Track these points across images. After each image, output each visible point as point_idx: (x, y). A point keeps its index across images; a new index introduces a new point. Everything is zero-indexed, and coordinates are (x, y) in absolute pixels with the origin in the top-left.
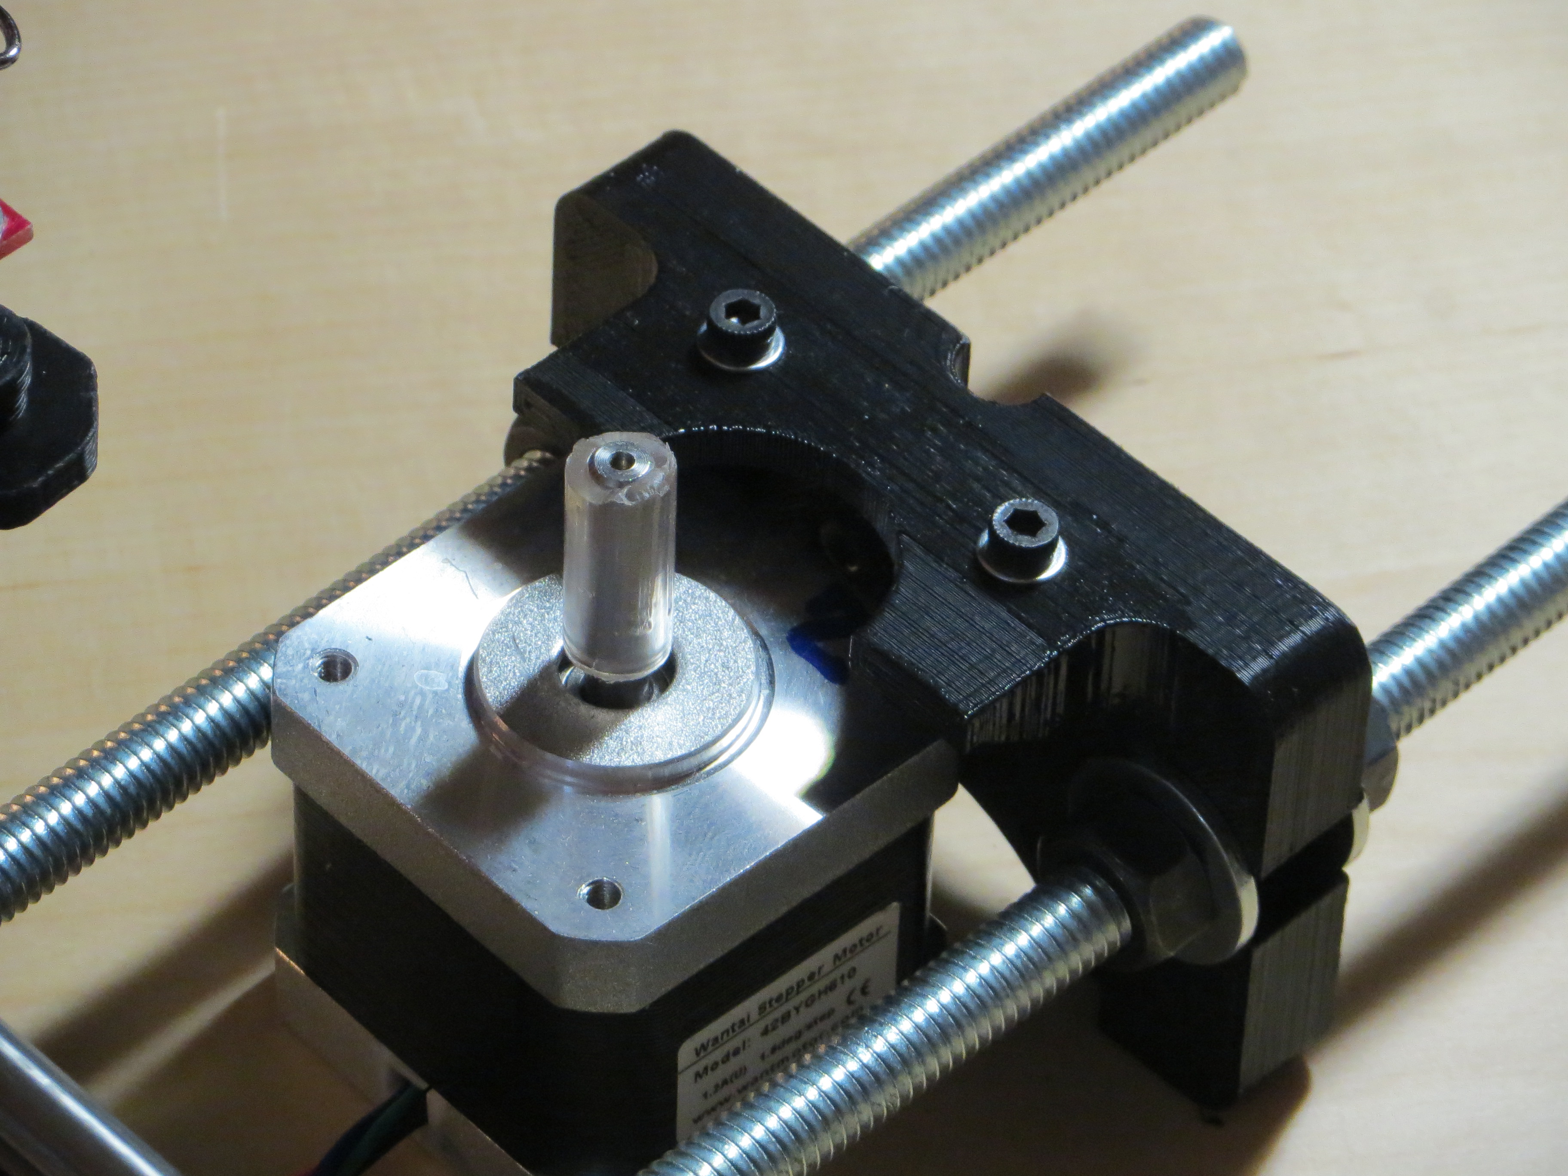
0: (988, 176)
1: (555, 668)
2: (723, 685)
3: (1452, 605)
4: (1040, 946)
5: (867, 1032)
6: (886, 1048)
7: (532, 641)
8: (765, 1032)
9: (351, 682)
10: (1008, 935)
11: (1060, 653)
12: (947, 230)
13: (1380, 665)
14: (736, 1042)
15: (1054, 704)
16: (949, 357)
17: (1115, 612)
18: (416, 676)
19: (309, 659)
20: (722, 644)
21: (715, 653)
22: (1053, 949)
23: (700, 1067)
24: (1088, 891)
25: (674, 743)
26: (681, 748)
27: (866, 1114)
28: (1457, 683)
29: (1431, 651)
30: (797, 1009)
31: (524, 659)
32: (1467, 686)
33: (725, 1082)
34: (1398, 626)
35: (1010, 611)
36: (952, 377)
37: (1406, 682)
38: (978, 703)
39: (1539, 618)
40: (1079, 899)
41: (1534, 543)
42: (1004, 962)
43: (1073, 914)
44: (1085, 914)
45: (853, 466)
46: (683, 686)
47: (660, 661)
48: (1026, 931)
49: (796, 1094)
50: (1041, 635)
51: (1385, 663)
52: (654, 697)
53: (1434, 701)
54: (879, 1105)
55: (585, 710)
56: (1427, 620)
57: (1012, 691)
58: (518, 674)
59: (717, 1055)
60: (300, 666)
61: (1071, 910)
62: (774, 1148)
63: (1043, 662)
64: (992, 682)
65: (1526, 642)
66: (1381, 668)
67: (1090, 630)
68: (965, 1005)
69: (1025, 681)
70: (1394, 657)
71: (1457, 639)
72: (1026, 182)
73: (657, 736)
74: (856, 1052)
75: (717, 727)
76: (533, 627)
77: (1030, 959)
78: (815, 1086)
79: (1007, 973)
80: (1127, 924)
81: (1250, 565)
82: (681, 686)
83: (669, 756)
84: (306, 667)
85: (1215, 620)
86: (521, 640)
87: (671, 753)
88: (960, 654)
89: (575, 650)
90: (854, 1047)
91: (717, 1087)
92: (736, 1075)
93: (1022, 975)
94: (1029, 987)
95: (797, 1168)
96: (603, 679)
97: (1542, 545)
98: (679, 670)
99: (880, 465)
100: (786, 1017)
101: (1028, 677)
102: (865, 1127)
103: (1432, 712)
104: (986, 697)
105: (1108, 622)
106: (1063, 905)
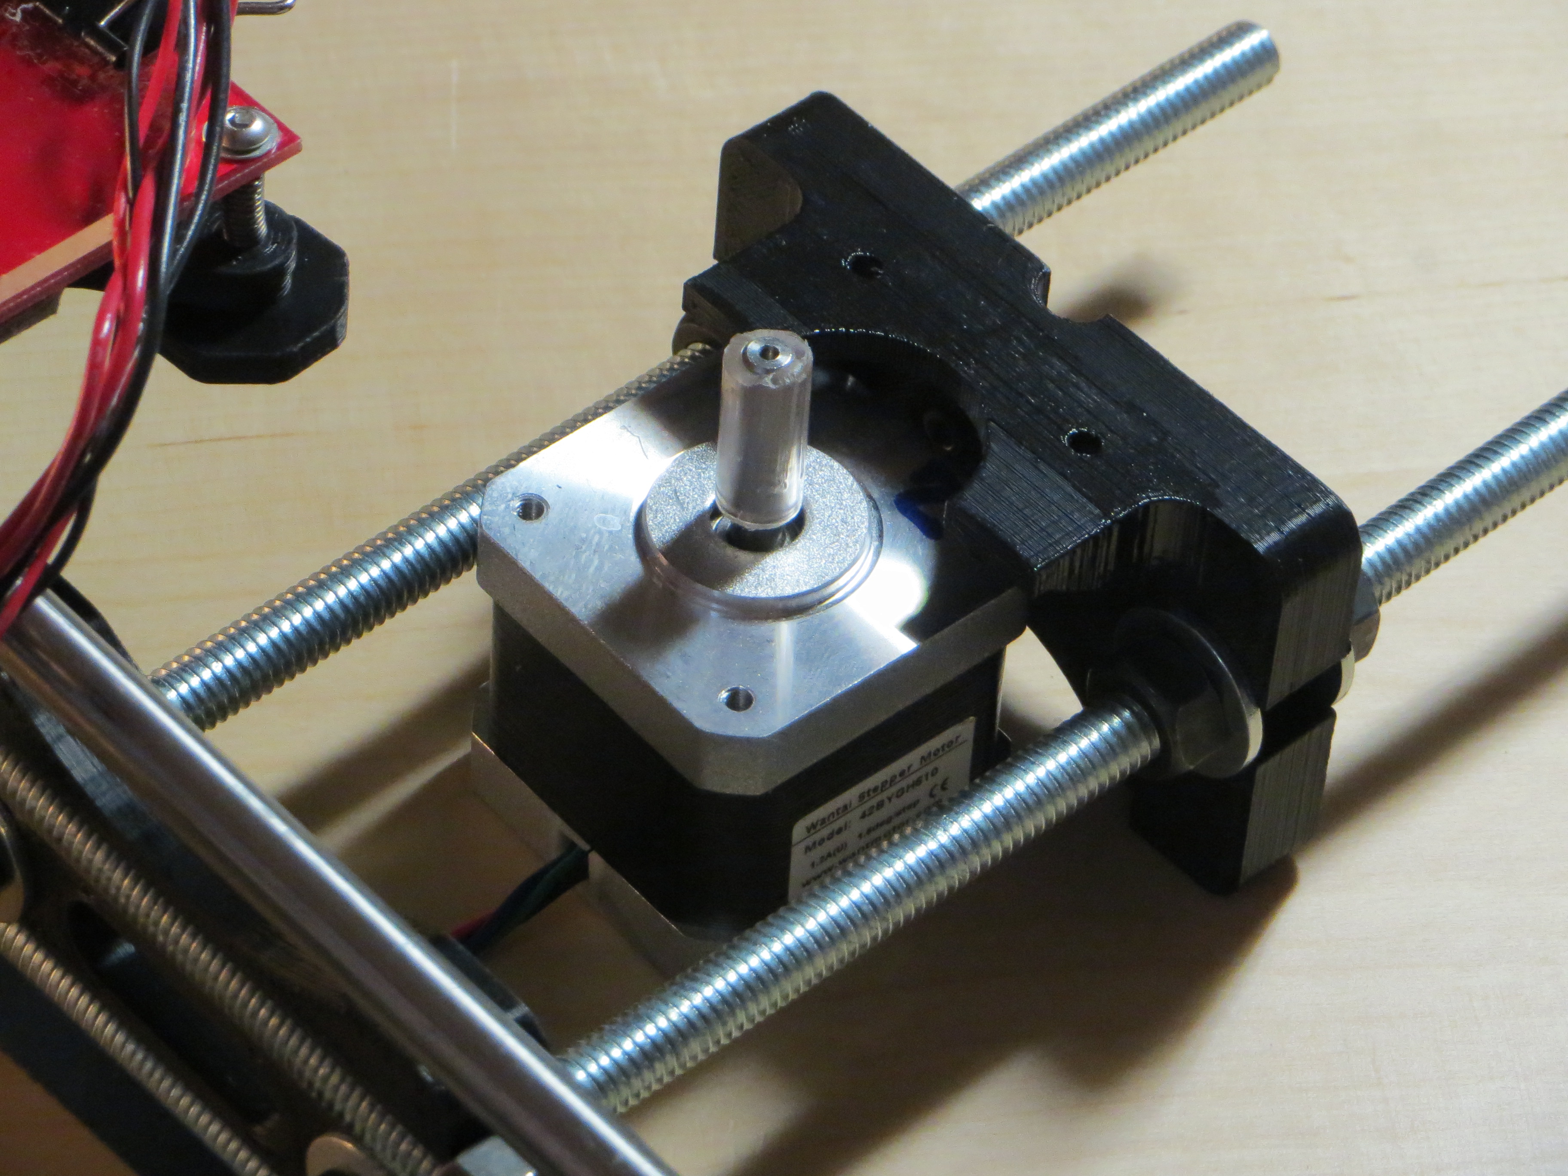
0: (1069, 140)
1: (708, 516)
2: (842, 536)
3: (1427, 499)
4: (1087, 756)
5: (945, 819)
6: (960, 832)
7: (690, 495)
8: (864, 816)
9: (544, 521)
10: (1062, 746)
11: (1113, 522)
12: (1034, 182)
13: (1368, 544)
14: (840, 823)
15: (1106, 564)
16: (1033, 282)
17: (1158, 491)
18: (595, 518)
19: (510, 501)
20: (842, 504)
21: (836, 510)
22: (1097, 759)
23: (809, 842)
24: (1127, 714)
25: (801, 581)
26: (806, 585)
27: (942, 885)
28: (1429, 562)
29: (1409, 535)
30: (890, 799)
31: (683, 509)
32: (1437, 565)
33: (829, 855)
34: (1382, 514)
35: (1074, 486)
36: (1035, 298)
37: (1388, 559)
38: (1046, 559)
39: (1497, 512)
40: (1119, 720)
41: (1496, 453)
42: (1057, 767)
43: (1115, 732)
44: (1124, 732)
45: (953, 365)
46: (810, 535)
47: (792, 515)
48: (1076, 744)
49: (886, 866)
50: (1098, 506)
51: (1372, 543)
52: (786, 543)
53: (1410, 575)
54: (953, 877)
55: (730, 551)
56: (1407, 511)
57: (1073, 551)
58: (678, 520)
59: (825, 832)
60: (503, 506)
61: (1113, 729)
62: (867, 908)
63: (1099, 529)
64: (1058, 542)
65: (1485, 531)
66: (1369, 547)
67: (1138, 504)
68: (1024, 801)
69: (1085, 542)
70: (1379, 539)
71: (1430, 526)
72: (1098, 146)
73: (787, 575)
74: (935, 834)
75: (835, 569)
76: (691, 483)
77: (1078, 766)
78: (901, 860)
79: (1059, 777)
80: (1157, 742)
81: (1268, 459)
82: (808, 536)
83: (797, 591)
84: (508, 507)
85: (1238, 501)
86: (681, 494)
87: (798, 589)
88: (1033, 519)
89: (724, 503)
90: (934, 831)
91: (823, 859)
92: (838, 850)
93: (1071, 779)
94: (1076, 789)
95: (885, 925)
96: (747, 527)
97: (1502, 455)
98: (807, 523)
99: (974, 366)
100: (880, 805)
101: (1086, 540)
102: (940, 895)
103: (1408, 584)
104: (1053, 554)
105: (1152, 499)
106: (1106, 724)
